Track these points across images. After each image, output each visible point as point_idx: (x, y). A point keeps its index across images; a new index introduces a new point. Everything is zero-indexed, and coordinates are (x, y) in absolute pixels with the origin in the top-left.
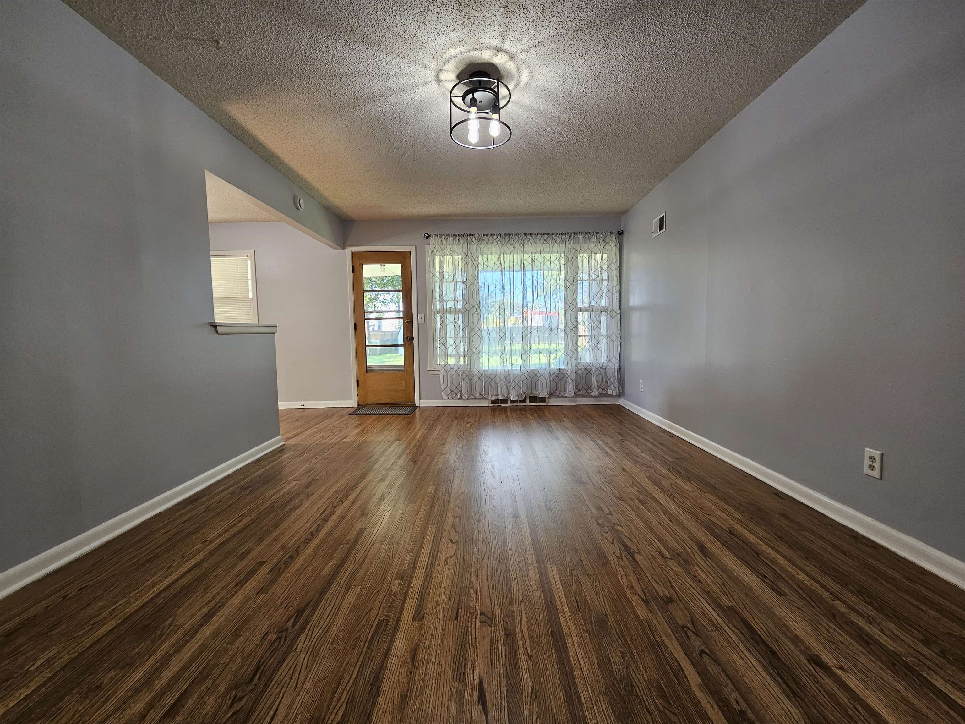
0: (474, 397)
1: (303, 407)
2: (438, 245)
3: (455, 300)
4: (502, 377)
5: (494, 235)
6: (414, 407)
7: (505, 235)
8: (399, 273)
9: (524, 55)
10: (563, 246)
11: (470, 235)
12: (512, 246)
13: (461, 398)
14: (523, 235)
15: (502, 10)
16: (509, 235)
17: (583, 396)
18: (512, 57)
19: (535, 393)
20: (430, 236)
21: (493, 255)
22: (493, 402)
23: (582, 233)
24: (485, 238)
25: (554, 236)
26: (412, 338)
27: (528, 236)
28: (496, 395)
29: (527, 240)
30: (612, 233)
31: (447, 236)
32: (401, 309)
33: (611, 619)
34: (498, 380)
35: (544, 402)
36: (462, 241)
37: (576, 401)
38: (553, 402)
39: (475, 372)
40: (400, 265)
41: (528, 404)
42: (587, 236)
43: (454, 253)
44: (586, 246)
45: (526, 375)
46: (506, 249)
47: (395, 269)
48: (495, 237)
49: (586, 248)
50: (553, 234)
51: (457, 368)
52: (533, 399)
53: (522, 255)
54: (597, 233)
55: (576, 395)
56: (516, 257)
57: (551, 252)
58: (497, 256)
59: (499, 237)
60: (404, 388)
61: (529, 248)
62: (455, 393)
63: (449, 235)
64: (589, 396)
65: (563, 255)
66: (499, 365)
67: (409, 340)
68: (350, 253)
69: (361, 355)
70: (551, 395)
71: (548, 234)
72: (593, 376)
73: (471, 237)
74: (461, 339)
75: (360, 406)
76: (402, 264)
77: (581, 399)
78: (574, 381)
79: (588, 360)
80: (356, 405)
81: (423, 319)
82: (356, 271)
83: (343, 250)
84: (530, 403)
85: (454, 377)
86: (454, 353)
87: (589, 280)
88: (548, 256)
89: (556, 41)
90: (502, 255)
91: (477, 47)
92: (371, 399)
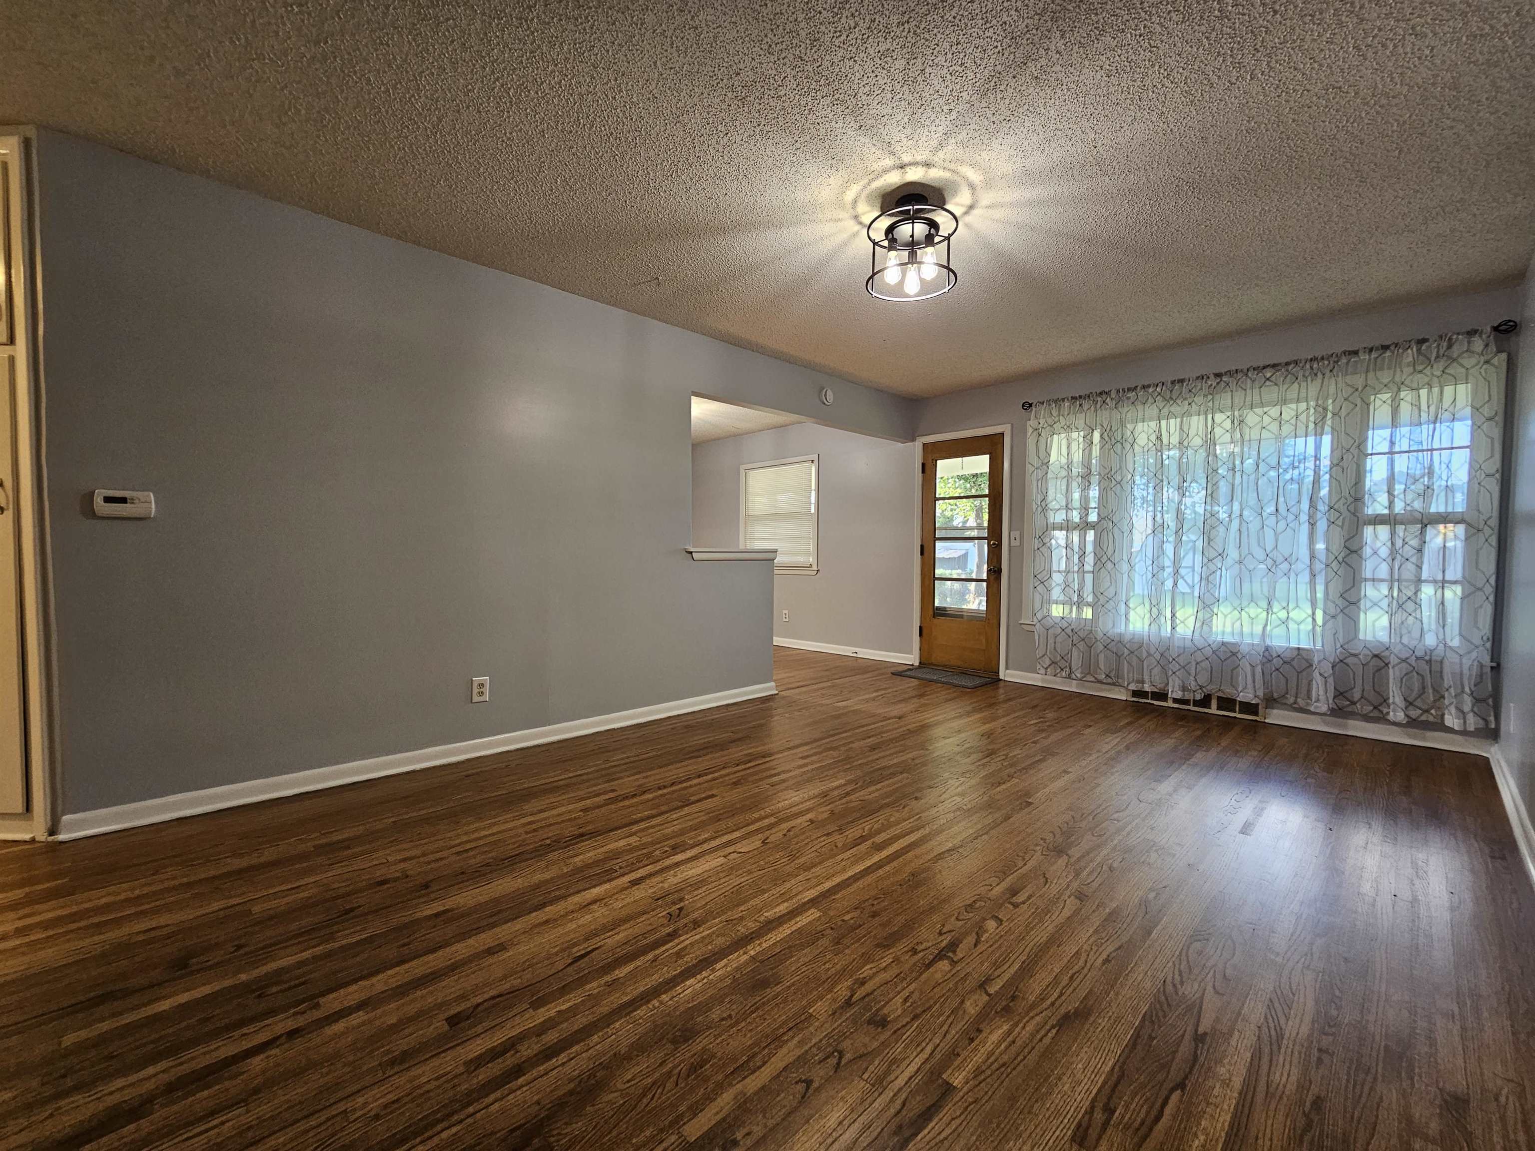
0: (1093, 679)
1: (855, 655)
2: (1044, 417)
3: (1068, 508)
4: (1153, 650)
5: (1149, 386)
6: (995, 680)
7: (1173, 382)
8: (986, 469)
9: (941, 154)
10: (1313, 388)
11: (1101, 393)
12: (1186, 402)
13: (1069, 677)
14: (1212, 377)
15: (859, 132)
16: (1181, 381)
17: (1367, 718)
18: (927, 165)
19: (1229, 692)
20: (1031, 405)
21: (1146, 424)
22: (1135, 693)
23: (1371, 350)
24: (1131, 394)
25: (1290, 367)
26: (999, 571)
27: (1225, 379)
28: (1138, 682)
29: (1223, 384)
30: (1472, 333)
31: (1058, 401)
32: (986, 524)
33: (778, 989)
34: (1145, 654)
35: (1256, 713)
36: (1086, 407)
37: (1345, 727)
38: (1277, 717)
39: (1100, 635)
40: (988, 456)
41: (1214, 710)
42: (1388, 353)
43: (1068, 428)
44: (1385, 376)
45: (1205, 651)
46: (1175, 409)
47: (981, 463)
48: (1151, 390)
49: (1385, 381)
50: (1287, 364)
51: (1066, 625)
52: (1227, 703)
53: (1210, 417)
54: (1422, 341)
55: (1338, 712)
56: (1196, 423)
57: (1285, 402)
58: (1153, 424)
59: (1159, 389)
60: (984, 648)
61: (1225, 399)
62: (1059, 665)
63: (1063, 400)
64: (1382, 719)
65: (1312, 403)
66: (1146, 627)
67: (995, 572)
68: (921, 445)
69: (928, 592)
70: (1271, 701)
71: (1274, 366)
72: (1393, 674)
73: (1104, 396)
74: (1076, 575)
75: (923, 664)
76: (990, 454)
77: (1364, 724)
78: (1331, 680)
79: (1383, 636)
80: (917, 664)
81: (1018, 539)
82: (928, 471)
83: (911, 443)
84: (1219, 708)
85: (1059, 639)
86: (1062, 598)
87: (1391, 453)
88: (1274, 411)
89: (968, 120)
90: (1164, 423)
91: (872, 176)
92: (938, 657)
